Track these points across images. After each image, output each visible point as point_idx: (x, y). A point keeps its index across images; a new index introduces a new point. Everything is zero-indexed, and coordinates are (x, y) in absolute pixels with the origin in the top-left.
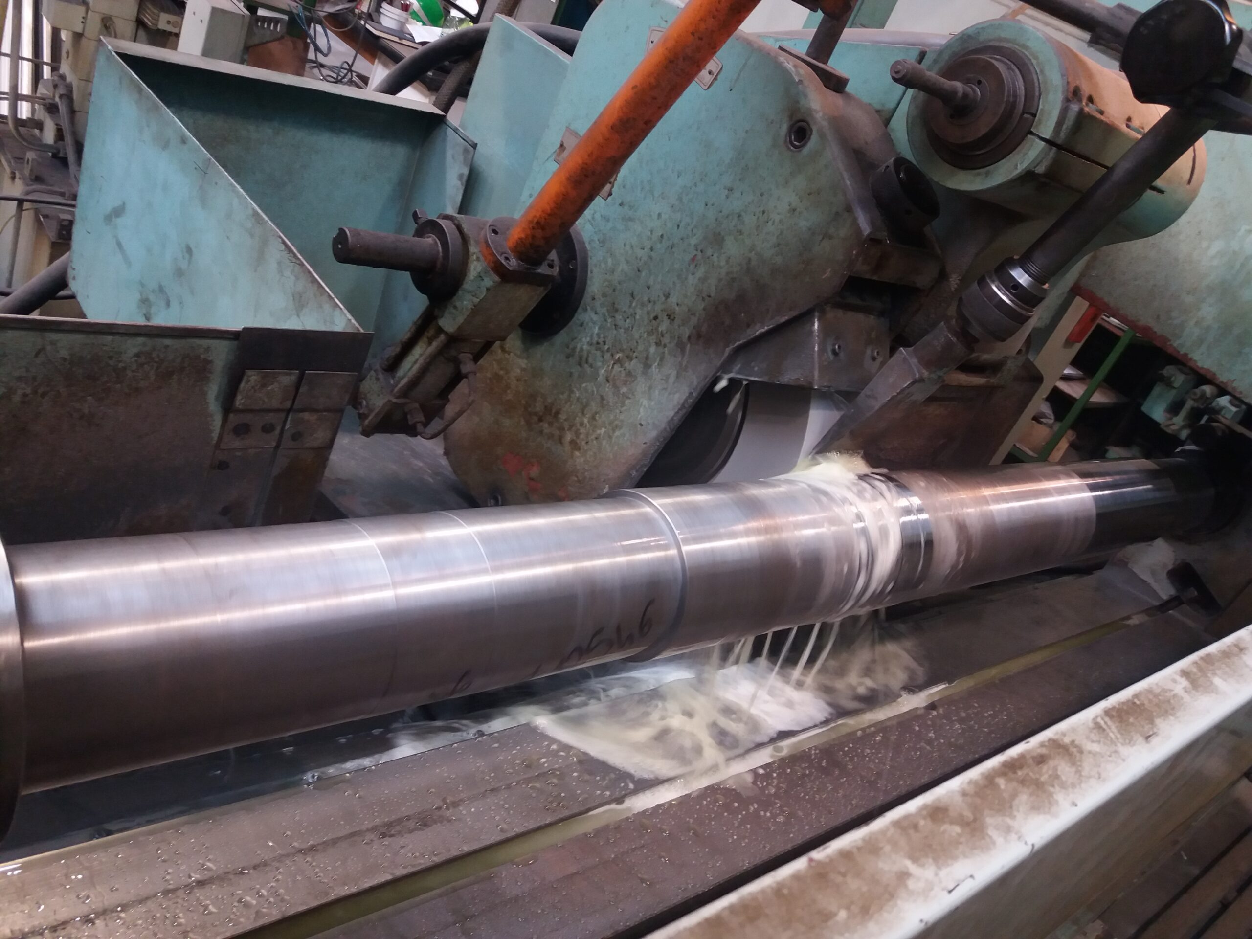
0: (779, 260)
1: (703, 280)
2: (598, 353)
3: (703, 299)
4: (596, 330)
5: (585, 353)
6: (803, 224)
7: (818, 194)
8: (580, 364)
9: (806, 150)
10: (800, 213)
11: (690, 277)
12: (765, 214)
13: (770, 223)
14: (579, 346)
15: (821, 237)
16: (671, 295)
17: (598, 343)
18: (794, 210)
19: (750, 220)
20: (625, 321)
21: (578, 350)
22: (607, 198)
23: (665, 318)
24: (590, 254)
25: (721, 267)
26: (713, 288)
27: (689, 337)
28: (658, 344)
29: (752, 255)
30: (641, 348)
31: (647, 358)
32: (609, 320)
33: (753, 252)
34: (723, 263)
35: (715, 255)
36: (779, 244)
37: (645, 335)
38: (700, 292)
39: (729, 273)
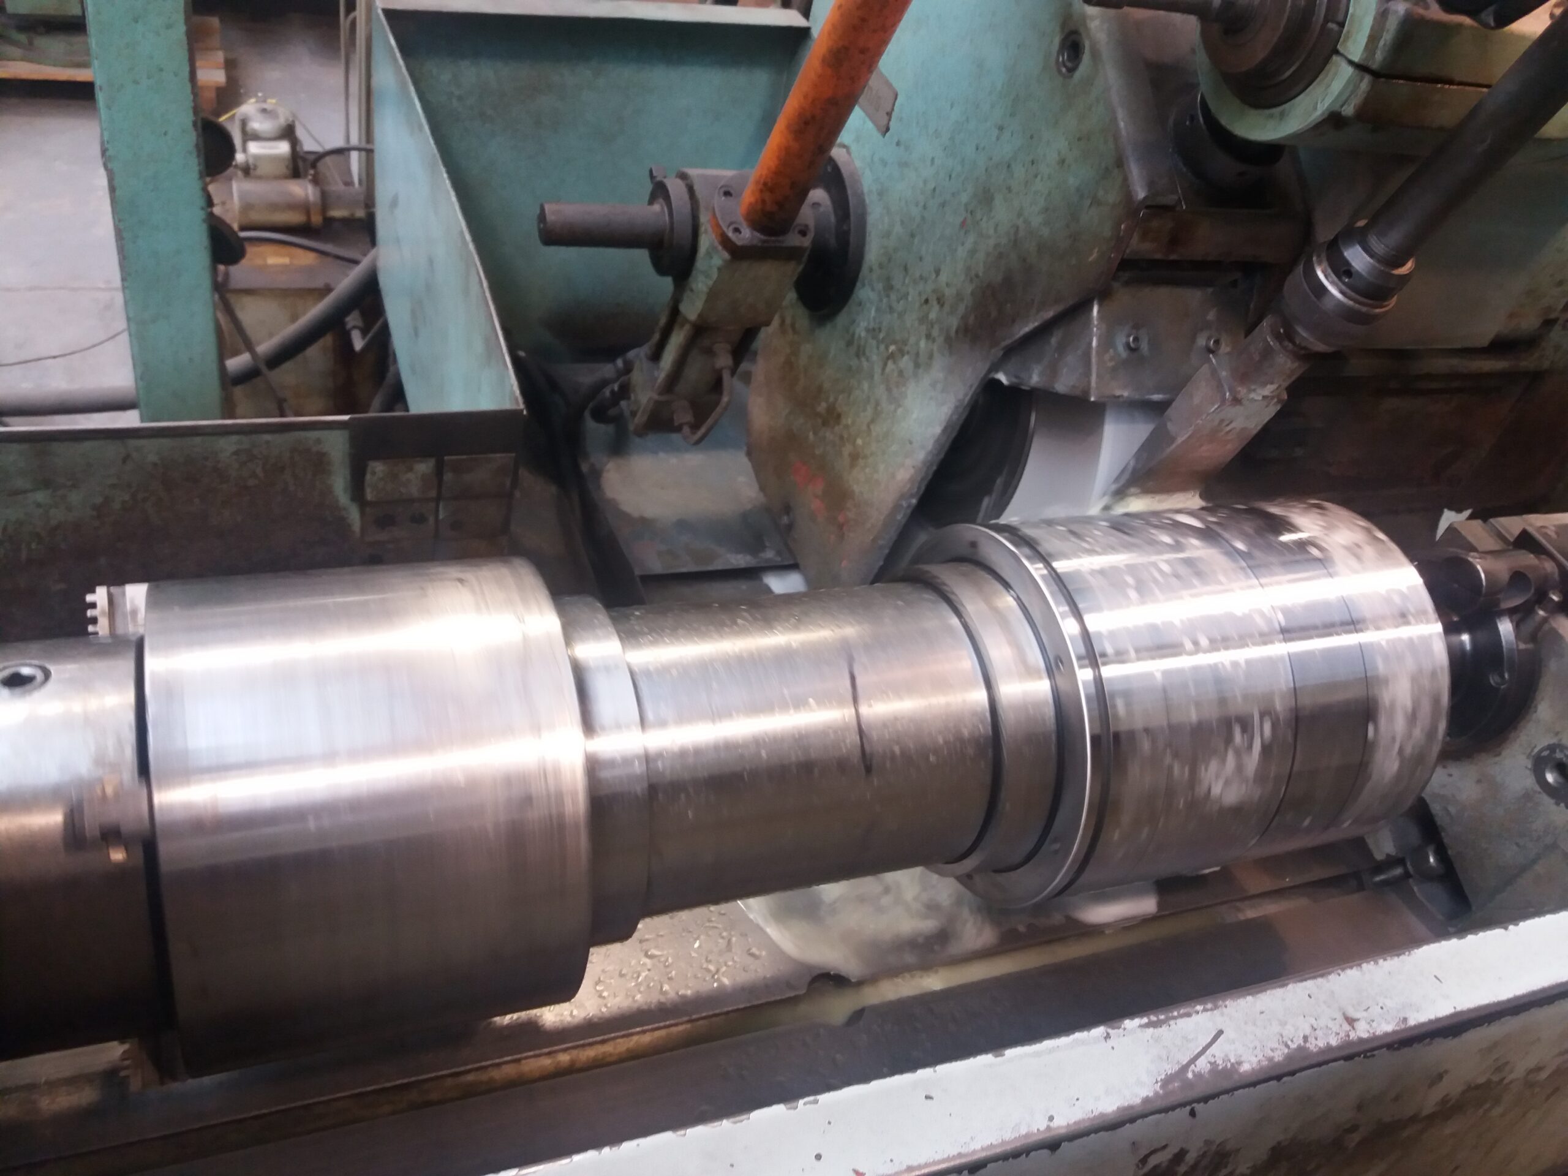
0: (1045, 232)
1: (973, 252)
2: (874, 343)
3: (971, 280)
4: (873, 313)
5: (862, 343)
6: (1072, 182)
7: (1088, 140)
8: (858, 356)
9: (1078, 74)
10: (1069, 166)
11: (960, 249)
12: (1035, 165)
13: (1039, 177)
14: (857, 331)
15: (1088, 202)
16: (941, 273)
17: (874, 330)
18: (1063, 161)
19: (1019, 171)
20: (899, 302)
21: (856, 336)
22: (885, 134)
23: (935, 303)
24: (869, 210)
25: (989, 237)
26: (981, 265)
27: (957, 332)
28: (928, 336)
29: (1020, 222)
30: (912, 340)
31: (917, 354)
32: (885, 300)
33: (1021, 220)
34: (991, 232)
35: (985, 219)
36: (1047, 210)
37: (916, 324)
38: (969, 269)
39: (997, 246)
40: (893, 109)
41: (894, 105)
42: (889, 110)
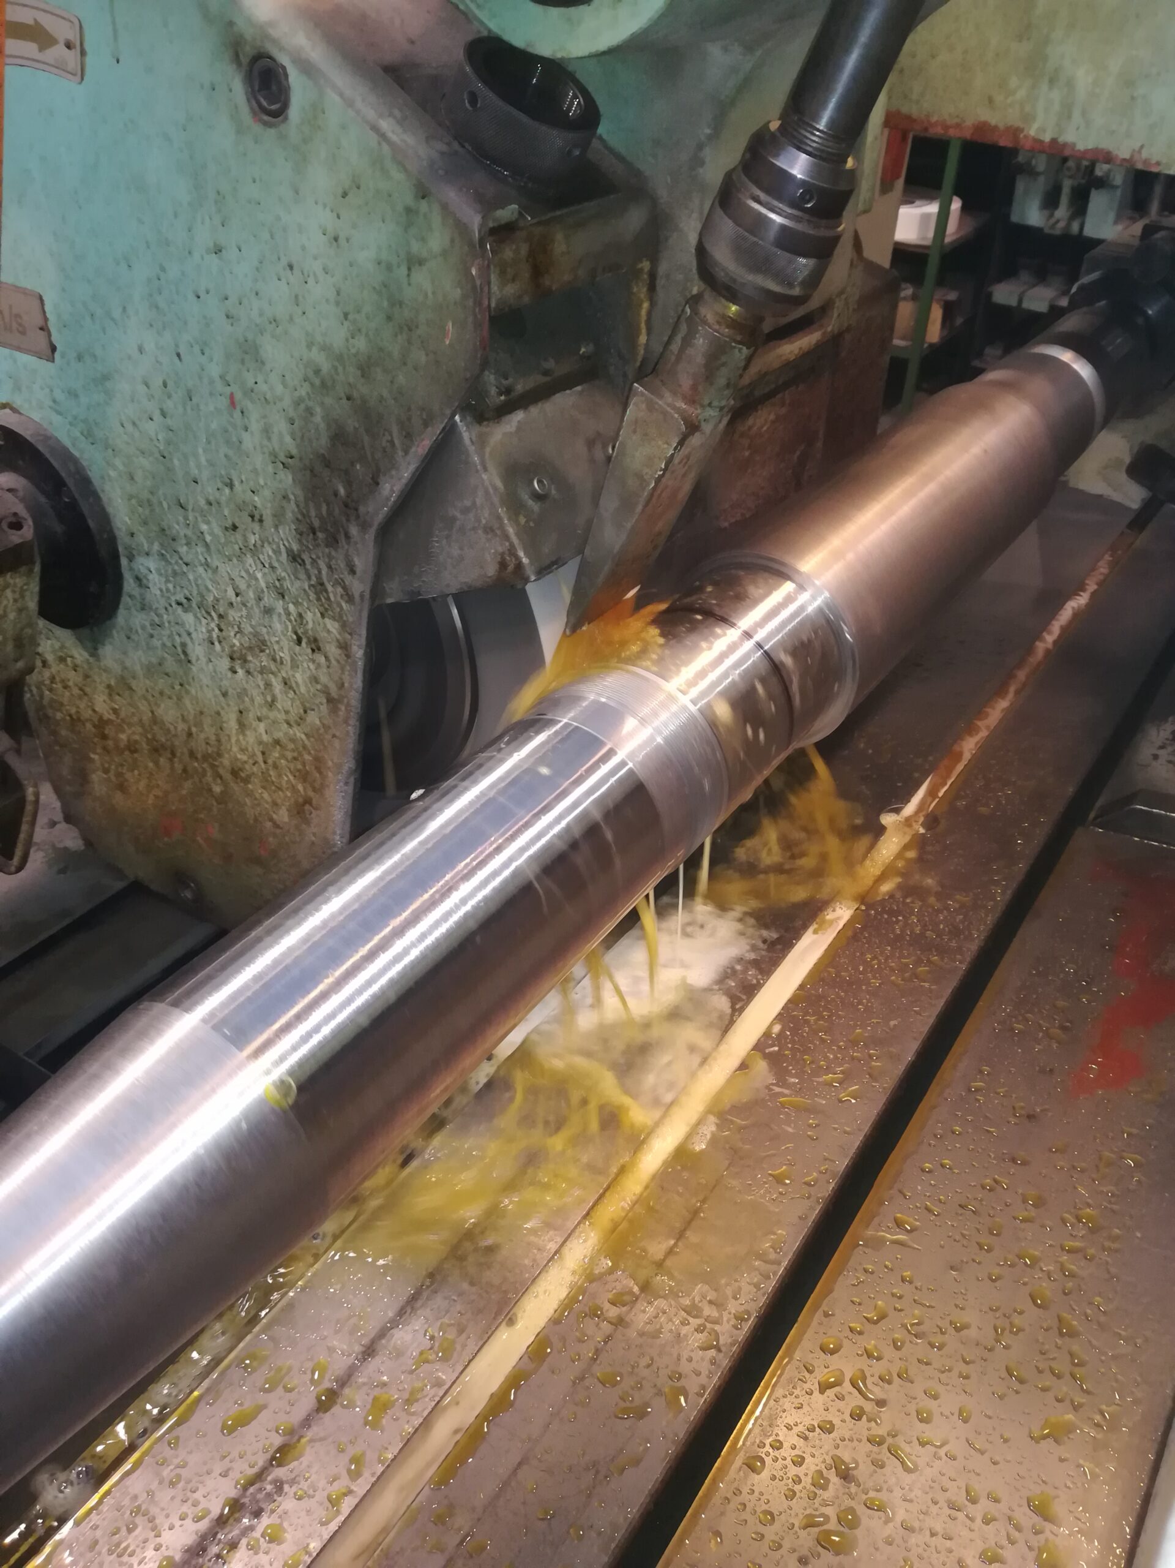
0: (361, 344)
1: (267, 431)
3: (285, 466)
6: (365, 257)
7: (358, 188)
9: (294, 112)
10: (348, 240)
11: (246, 437)
12: (295, 268)
13: (311, 281)
15: (404, 270)
16: (235, 480)
18: (336, 239)
19: (277, 290)
20: (195, 551)
22: (54, 358)
23: (247, 523)
24: (85, 463)
25: (281, 400)
26: (288, 439)
27: (300, 541)
29: (315, 354)
32: (173, 560)
33: (314, 349)
34: (279, 389)
35: (260, 380)
36: (346, 316)
38: (274, 455)
39: (297, 403)
40: (46, 319)
41: (44, 312)
42: (41, 323)
